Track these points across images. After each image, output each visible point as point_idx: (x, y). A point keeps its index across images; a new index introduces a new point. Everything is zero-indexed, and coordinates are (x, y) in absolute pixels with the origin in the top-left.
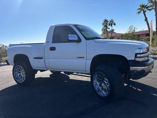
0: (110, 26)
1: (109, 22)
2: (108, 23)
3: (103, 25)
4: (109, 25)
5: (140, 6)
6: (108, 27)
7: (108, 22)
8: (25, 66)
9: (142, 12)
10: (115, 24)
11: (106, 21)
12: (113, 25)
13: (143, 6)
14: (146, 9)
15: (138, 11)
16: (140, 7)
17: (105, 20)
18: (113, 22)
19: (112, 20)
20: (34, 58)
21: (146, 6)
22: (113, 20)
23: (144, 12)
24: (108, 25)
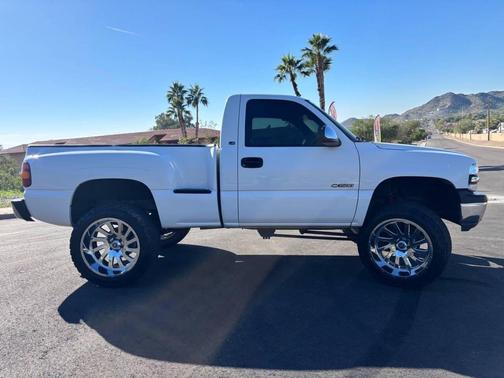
0: (191, 105)
1: (189, 93)
2: (185, 96)
3: (169, 100)
4: (189, 102)
5: (284, 60)
6: (187, 108)
7: (185, 92)
8: (139, 219)
9: (289, 76)
10: (205, 102)
11: (178, 89)
12: (200, 104)
13: (291, 62)
14: (296, 72)
15: (279, 72)
16: (283, 64)
17: (176, 85)
18: (200, 94)
19: (197, 87)
20: (176, 191)
21: (298, 62)
22: (200, 87)
23: (293, 78)
24: (185, 102)
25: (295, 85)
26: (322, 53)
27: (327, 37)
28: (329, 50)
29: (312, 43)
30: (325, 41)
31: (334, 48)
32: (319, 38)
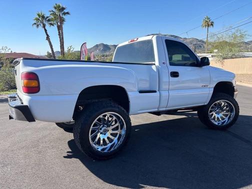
13: (43, 17)
14: (46, 23)
15: (35, 21)
16: (38, 17)
23: (44, 26)
25: (46, 30)
26: (61, 15)
27: (64, 7)
28: (65, 14)
29: (55, 8)
30: (63, 9)
31: (68, 13)
32: (59, 6)
